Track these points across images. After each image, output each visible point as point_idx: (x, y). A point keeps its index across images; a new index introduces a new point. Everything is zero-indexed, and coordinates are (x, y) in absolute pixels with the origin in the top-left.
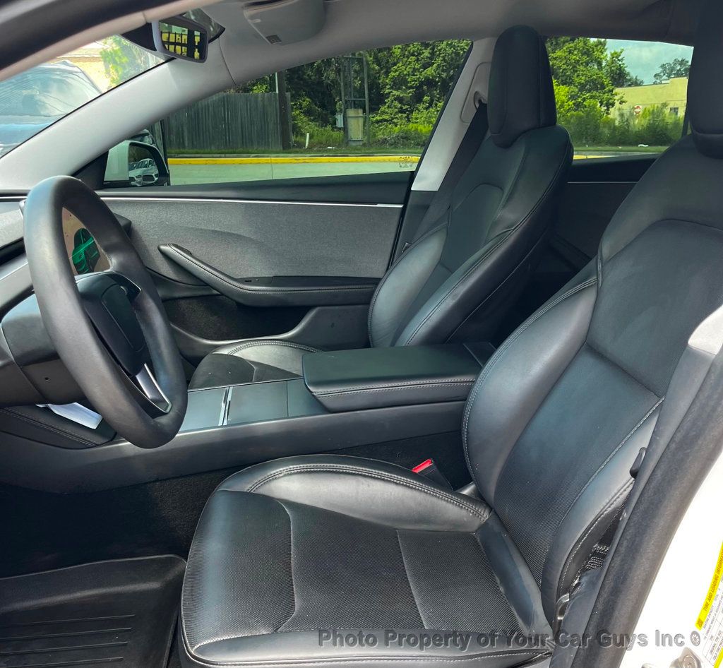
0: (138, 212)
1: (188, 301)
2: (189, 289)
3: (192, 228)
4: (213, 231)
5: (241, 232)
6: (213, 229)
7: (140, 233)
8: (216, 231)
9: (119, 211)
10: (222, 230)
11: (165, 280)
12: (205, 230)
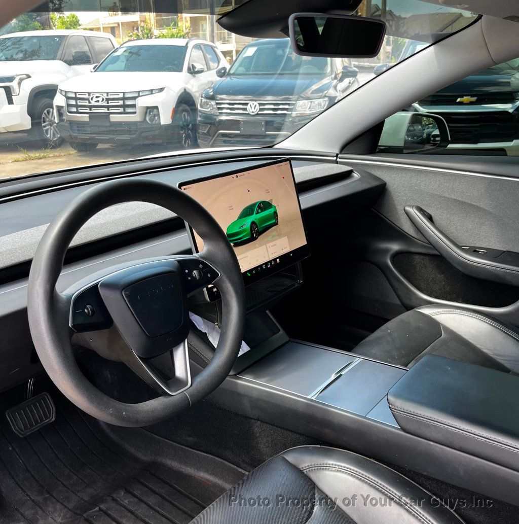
0: (393, 176)
1: (422, 257)
2: (425, 247)
3: (436, 195)
4: (454, 199)
5: (481, 205)
6: (455, 198)
7: (393, 193)
8: (458, 201)
9: (379, 173)
10: (464, 200)
11: (406, 236)
12: (448, 198)
